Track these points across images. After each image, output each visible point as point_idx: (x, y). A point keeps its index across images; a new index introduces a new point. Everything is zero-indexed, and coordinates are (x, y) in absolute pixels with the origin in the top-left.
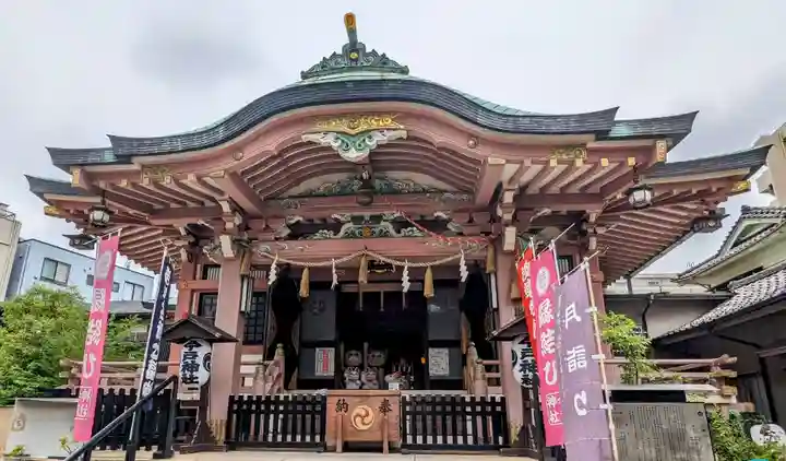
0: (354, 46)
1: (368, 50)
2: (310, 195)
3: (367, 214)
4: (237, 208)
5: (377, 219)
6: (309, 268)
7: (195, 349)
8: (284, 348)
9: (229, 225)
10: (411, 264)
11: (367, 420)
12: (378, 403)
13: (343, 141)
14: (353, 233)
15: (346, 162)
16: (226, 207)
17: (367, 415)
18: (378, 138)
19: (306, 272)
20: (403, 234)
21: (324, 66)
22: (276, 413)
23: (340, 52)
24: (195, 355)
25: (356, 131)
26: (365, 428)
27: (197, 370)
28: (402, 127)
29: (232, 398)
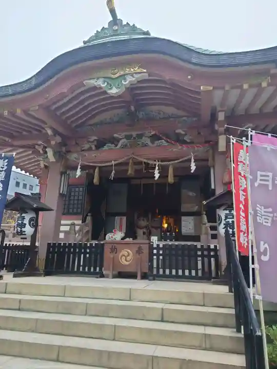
0: (115, 21)
1: (124, 23)
2: (101, 123)
3: (134, 134)
4: (56, 133)
5: (140, 136)
6: (100, 167)
7: (23, 215)
8: (92, 216)
9: (53, 143)
10: (160, 163)
11: (129, 258)
12: (136, 248)
13: (108, 83)
14: (126, 146)
15: (112, 97)
16: (50, 132)
17: (128, 255)
18: (129, 79)
19: (97, 170)
20: (155, 145)
21: (97, 35)
22: (85, 253)
23: (106, 26)
24: (23, 218)
25: (117, 76)
26: (127, 263)
27: (25, 227)
28: (145, 71)
29: (49, 244)
